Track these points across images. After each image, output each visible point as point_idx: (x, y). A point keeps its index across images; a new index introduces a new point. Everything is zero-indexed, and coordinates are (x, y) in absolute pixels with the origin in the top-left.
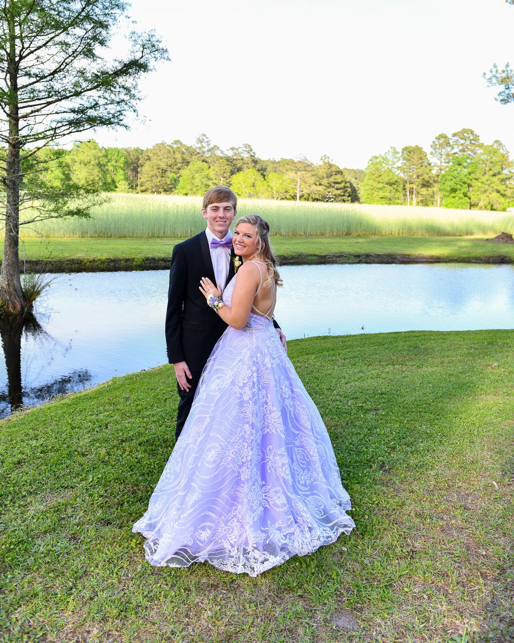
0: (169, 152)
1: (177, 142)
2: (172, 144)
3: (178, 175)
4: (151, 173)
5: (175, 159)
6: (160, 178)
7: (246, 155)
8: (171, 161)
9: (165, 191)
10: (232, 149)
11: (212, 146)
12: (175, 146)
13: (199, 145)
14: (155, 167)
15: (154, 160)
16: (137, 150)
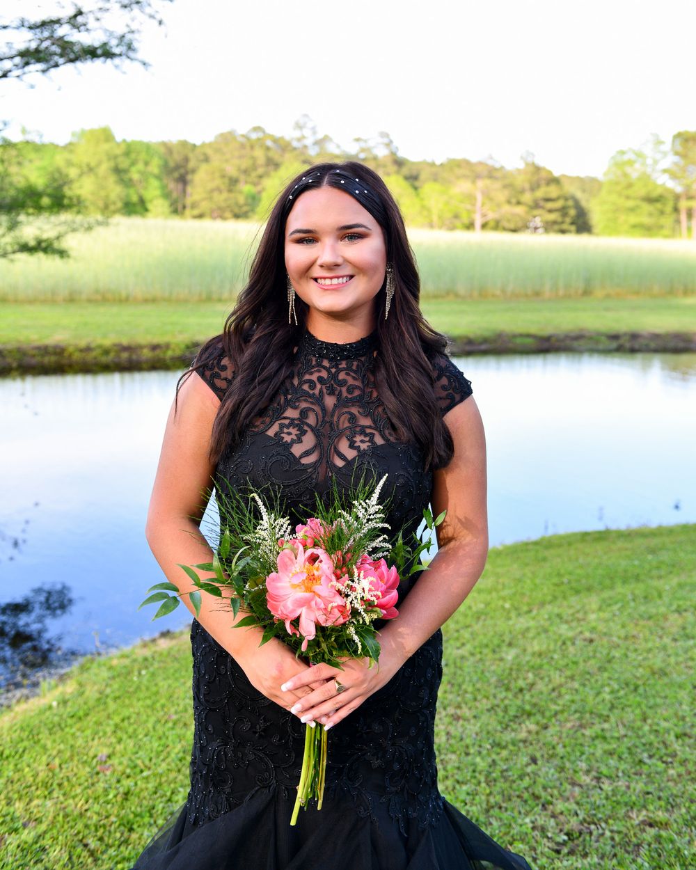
0: (243, 146)
1: (257, 129)
2: (249, 132)
3: (259, 188)
4: (210, 186)
5: (254, 159)
6: (225, 195)
7: (382, 152)
8: (245, 163)
9: (237, 216)
10: (358, 140)
11: (320, 136)
12: (254, 136)
13: (297, 134)
14: (217, 175)
15: (216, 162)
16: (184, 144)
